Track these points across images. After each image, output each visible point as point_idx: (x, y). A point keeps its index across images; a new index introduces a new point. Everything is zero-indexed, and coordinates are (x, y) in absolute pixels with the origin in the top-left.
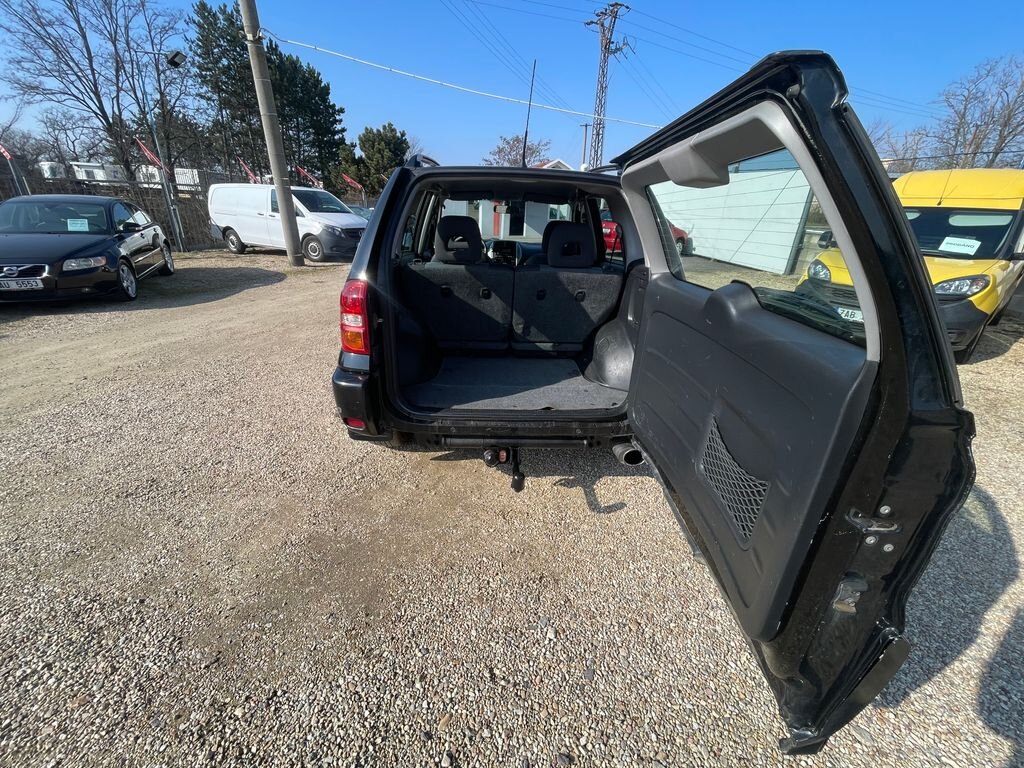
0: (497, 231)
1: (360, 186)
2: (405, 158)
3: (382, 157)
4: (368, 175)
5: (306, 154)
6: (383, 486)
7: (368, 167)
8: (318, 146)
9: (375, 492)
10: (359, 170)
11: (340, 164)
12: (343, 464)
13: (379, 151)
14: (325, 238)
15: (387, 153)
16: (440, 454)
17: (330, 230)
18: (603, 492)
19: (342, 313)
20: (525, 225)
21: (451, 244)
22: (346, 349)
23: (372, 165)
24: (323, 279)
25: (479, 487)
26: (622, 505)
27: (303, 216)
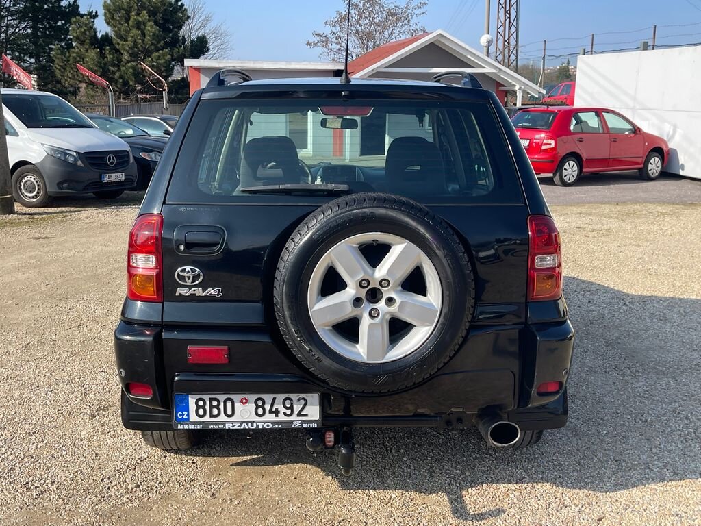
0: (340, 150)
1: (105, 83)
2: (181, 34)
3: (143, 34)
4: (118, 63)
5: (11, 31)
6: (167, 495)
7: (117, 51)
8: (31, 19)
9: (156, 502)
10: (103, 55)
11: (70, 46)
12: (109, 471)
13: (138, 25)
14: (50, 168)
15: (151, 28)
16: (244, 458)
17: (60, 156)
18: (473, 499)
19: (130, 253)
20: (386, 135)
21: (261, 172)
22: (133, 296)
23: (125, 47)
24: (48, 232)
25: (298, 495)
26: (500, 511)
27: (16, 134)
